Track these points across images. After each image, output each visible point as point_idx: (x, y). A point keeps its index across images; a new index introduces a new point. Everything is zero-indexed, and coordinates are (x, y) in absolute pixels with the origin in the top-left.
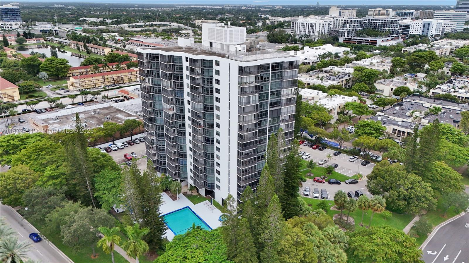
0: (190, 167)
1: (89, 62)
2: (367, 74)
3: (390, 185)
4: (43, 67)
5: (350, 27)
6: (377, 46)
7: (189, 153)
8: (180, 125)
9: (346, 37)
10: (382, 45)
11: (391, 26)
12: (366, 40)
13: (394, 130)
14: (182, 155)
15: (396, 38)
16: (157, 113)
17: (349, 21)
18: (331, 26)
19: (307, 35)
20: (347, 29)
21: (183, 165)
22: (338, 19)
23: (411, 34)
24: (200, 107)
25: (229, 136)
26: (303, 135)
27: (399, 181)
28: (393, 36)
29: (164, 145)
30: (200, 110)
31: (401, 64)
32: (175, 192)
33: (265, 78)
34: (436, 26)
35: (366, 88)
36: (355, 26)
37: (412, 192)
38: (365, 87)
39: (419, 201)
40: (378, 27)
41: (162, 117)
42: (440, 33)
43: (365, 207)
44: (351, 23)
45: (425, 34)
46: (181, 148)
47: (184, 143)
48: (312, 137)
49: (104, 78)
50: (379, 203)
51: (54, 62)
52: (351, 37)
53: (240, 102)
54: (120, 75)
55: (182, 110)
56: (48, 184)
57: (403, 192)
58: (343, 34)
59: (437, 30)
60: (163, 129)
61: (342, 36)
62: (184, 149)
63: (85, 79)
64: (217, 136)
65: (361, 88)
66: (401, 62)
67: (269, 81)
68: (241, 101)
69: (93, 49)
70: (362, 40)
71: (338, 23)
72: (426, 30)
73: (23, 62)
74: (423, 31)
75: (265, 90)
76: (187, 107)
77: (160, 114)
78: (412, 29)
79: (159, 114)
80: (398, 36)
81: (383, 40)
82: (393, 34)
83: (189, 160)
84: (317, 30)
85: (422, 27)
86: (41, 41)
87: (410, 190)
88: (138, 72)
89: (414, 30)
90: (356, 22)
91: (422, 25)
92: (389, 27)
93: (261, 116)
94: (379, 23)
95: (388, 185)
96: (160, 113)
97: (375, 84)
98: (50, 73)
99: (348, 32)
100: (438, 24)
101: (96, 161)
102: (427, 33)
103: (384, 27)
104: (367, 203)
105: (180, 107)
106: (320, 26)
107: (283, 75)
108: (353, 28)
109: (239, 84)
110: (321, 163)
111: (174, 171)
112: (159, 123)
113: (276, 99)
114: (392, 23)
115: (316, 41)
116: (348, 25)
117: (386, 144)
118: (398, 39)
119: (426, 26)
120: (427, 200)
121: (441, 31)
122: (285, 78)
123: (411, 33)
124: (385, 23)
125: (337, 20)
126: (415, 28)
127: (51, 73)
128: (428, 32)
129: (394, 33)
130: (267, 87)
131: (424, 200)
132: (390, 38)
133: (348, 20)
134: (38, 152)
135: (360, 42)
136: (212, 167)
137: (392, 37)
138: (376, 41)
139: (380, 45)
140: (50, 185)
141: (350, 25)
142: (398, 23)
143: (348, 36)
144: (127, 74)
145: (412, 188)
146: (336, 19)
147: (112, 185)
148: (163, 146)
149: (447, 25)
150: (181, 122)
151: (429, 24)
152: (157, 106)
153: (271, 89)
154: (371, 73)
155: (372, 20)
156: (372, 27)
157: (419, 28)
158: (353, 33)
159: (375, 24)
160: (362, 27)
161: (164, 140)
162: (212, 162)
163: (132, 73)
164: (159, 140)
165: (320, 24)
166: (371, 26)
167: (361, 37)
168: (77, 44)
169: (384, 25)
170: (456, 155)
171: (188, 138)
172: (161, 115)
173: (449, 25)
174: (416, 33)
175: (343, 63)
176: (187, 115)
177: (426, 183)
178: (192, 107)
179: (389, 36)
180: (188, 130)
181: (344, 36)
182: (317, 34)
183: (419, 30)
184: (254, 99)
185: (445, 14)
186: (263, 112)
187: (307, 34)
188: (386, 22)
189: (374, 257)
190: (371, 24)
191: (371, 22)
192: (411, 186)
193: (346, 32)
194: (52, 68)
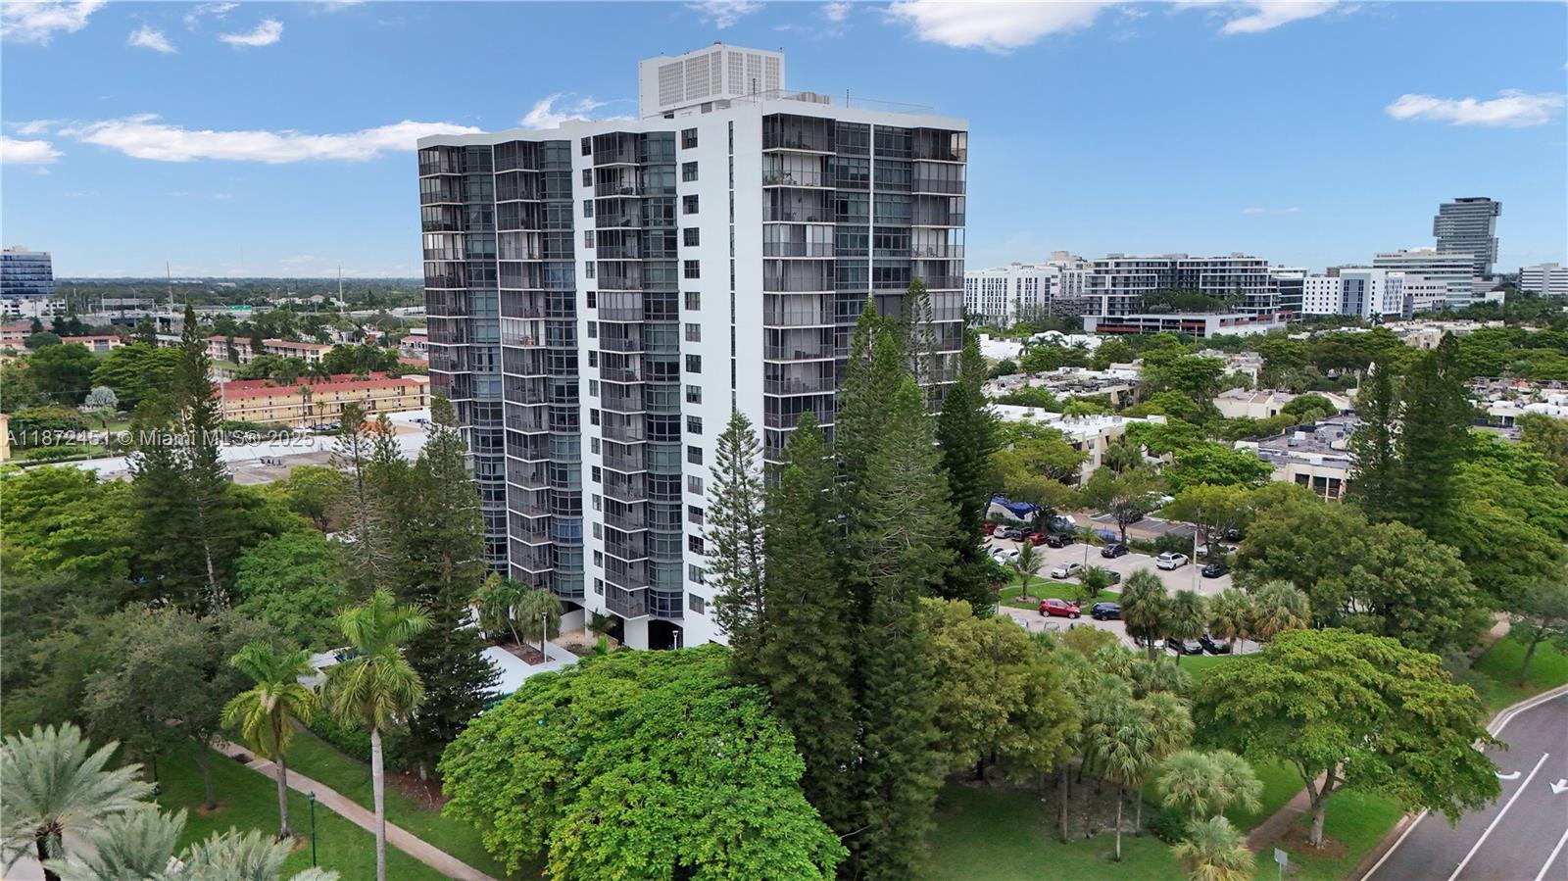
0: (593, 544)
1: (262, 369)
2: (1185, 369)
3: (1316, 564)
4: (104, 372)
5: (1114, 285)
6: (1208, 335)
7: (591, 489)
8: (560, 390)
9: (1105, 313)
10: (1223, 334)
11: (1243, 279)
12: (1169, 321)
13: (1302, 478)
14: (564, 503)
15: (1264, 317)
16: (480, 356)
17: (1112, 266)
18: (1053, 290)
19: (982, 316)
20: (1106, 292)
21: (567, 541)
22: (1076, 272)
23: (1308, 315)
24: (629, 302)
25: (734, 386)
26: (990, 510)
27: (1348, 544)
28: (1254, 311)
29: (502, 478)
30: (629, 315)
31: (1293, 358)
32: (537, 627)
33: (855, 177)
34: (1383, 290)
35: (1188, 406)
36: (1132, 280)
37: (1398, 576)
38: (1183, 401)
39: (1429, 610)
40: (1204, 284)
41: (495, 372)
42: (1401, 311)
43: (1236, 625)
44: (1118, 272)
45: (1352, 311)
46: (563, 475)
47: (571, 457)
48: (1021, 513)
49: (310, 401)
50: (1287, 605)
51: (141, 359)
52: (1123, 314)
53: (768, 247)
54: (364, 394)
55: (569, 334)
56: (63, 566)
57: (1367, 580)
58: (1096, 307)
59: (1387, 301)
60: (498, 414)
61: (1091, 313)
62: (571, 478)
63: (244, 403)
64: (693, 405)
65: (1172, 404)
66: (1293, 353)
67: (867, 186)
68: (775, 240)
69: (281, 353)
70: (1158, 320)
71: (1075, 285)
72: (1353, 301)
73: (37, 361)
74: (1345, 306)
75: (858, 219)
76: (585, 315)
77: (491, 362)
78: (1310, 301)
79: (485, 359)
80: (1270, 311)
81: (1222, 321)
82: (1252, 305)
83: (593, 516)
84: (1012, 294)
85: (1340, 291)
86: (111, 344)
87: (1388, 570)
88: (427, 389)
89: (1317, 301)
90: (1134, 268)
91: (1342, 286)
92: (1238, 284)
93: (843, 310)
94: (1206, 271)
95: (1309, 566)
96: (490, 357)
97: (1216, 402)
98: (124, 392)
99: (1110, 298)
100: (1390, 284)
101: (245, 506)
102: (1359, 311)
103: (1222, 284)
104: (1240, 612)
105: (561, 323)
106: (1019, 287)
107: (916, 177)
108: (1126, 285)
109: (765, 181)
110: (1062, 573)
111: (537, 567)
112: (484, 394)
113: (893, 261)
114: (1244, 271)
115: (1009, 327)
116: (1108, 277)
117: (1279, 493)
118: (1270, 319)
119: (1354, 289)
120: (1455, 605)
121: (1401, 306)
122: (923, 185)
123: (1309, 312)
124: (1224, 271)
125: (1072, 275)
126: (1317, 296)
127: (130, 391)
128: (1360, 306)
129: (1256, 300)
130: (863, 208)
131: (1444, 603)
132: (1246, 316)
133: (1107, 264)
134: (41, 495)
135: (1150, 327)
136: (672, 528)
137: (1250, 312)
138: (1204, 321)
139: (1216, 335)
140: (68, 570)
141: (1114, 278)
142: (1265, 270)
143: (1111, 312)
144: (390, 391)
145: (1397, 563)
146: (1068, 272)
147: (299, 574)
148: (496, 479)
149: (1419, 291)
150: (562, 380)
151: (1361, 282)
152: (481, 334)
153: (876, 220)
154: (1198, 364)
155: (1182, 264)
156: (1184, 286)
157: (1332, 296)
158: (1127, 301)
159: (1194, 275)
160: (1152, 285)
161: (502, 459)
162: (672, 507)
163: (407, 390)
164: (484, 459)
165: (1019, 280)
166: (1180, 284)
167: (1155, 312)
168: (229, 343)
169: (1223, 277)
170: (1527, 505)
171: (589, 431)
172: (495, 363)
173: (1425, 291)
174: (1324, 312)
175: (1105, 362)
176: (587, 344)
177: (1443, 546)
178: (602, 313)
179: (1243, 311)
180: (589, 402)
181: (1100, 312)
182: (1011, 308)
183: (1331, 301)
184: (819, 240)
185: (1407, 261)
186: (853, 296)
187: (979, 311)
188: (1227, 267)
189: (1292, 712)
190: (1181, 278)
191: (1182, 271)
192: (1393, 555)
193: (1105, 299)
194: (134, 375)
